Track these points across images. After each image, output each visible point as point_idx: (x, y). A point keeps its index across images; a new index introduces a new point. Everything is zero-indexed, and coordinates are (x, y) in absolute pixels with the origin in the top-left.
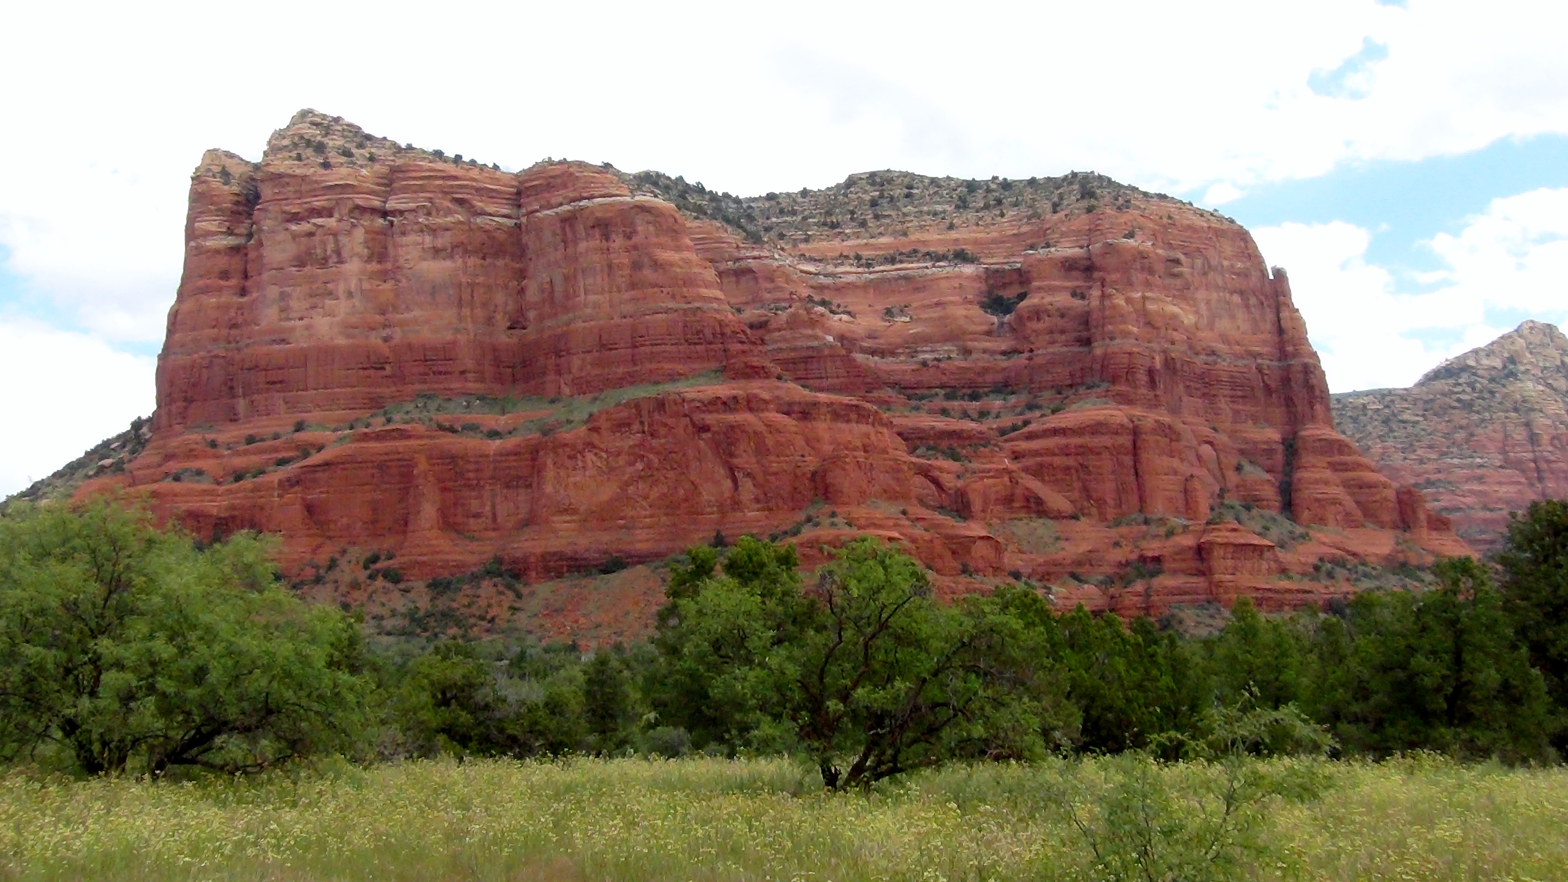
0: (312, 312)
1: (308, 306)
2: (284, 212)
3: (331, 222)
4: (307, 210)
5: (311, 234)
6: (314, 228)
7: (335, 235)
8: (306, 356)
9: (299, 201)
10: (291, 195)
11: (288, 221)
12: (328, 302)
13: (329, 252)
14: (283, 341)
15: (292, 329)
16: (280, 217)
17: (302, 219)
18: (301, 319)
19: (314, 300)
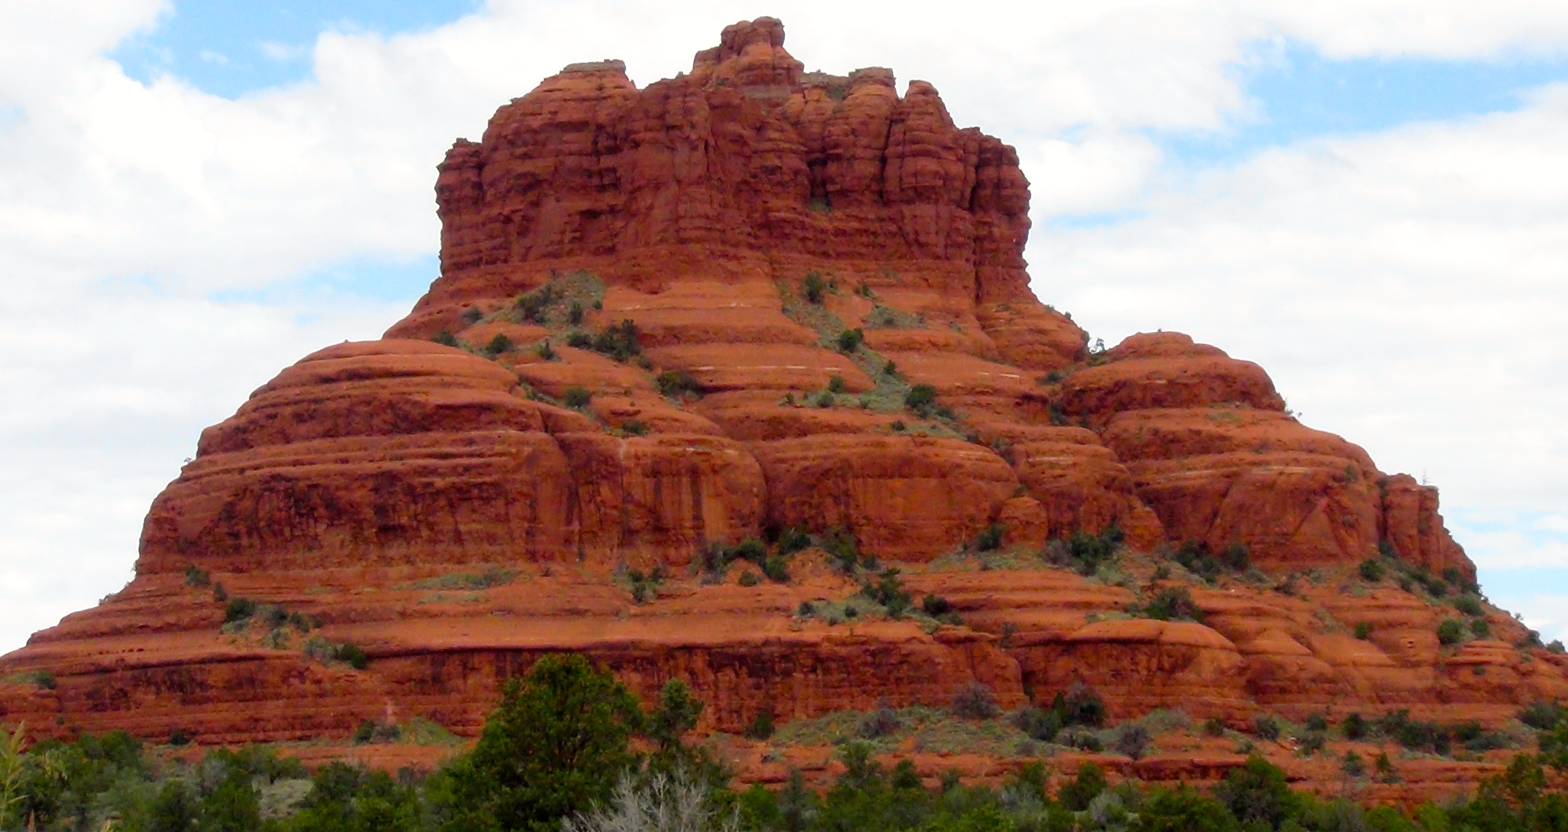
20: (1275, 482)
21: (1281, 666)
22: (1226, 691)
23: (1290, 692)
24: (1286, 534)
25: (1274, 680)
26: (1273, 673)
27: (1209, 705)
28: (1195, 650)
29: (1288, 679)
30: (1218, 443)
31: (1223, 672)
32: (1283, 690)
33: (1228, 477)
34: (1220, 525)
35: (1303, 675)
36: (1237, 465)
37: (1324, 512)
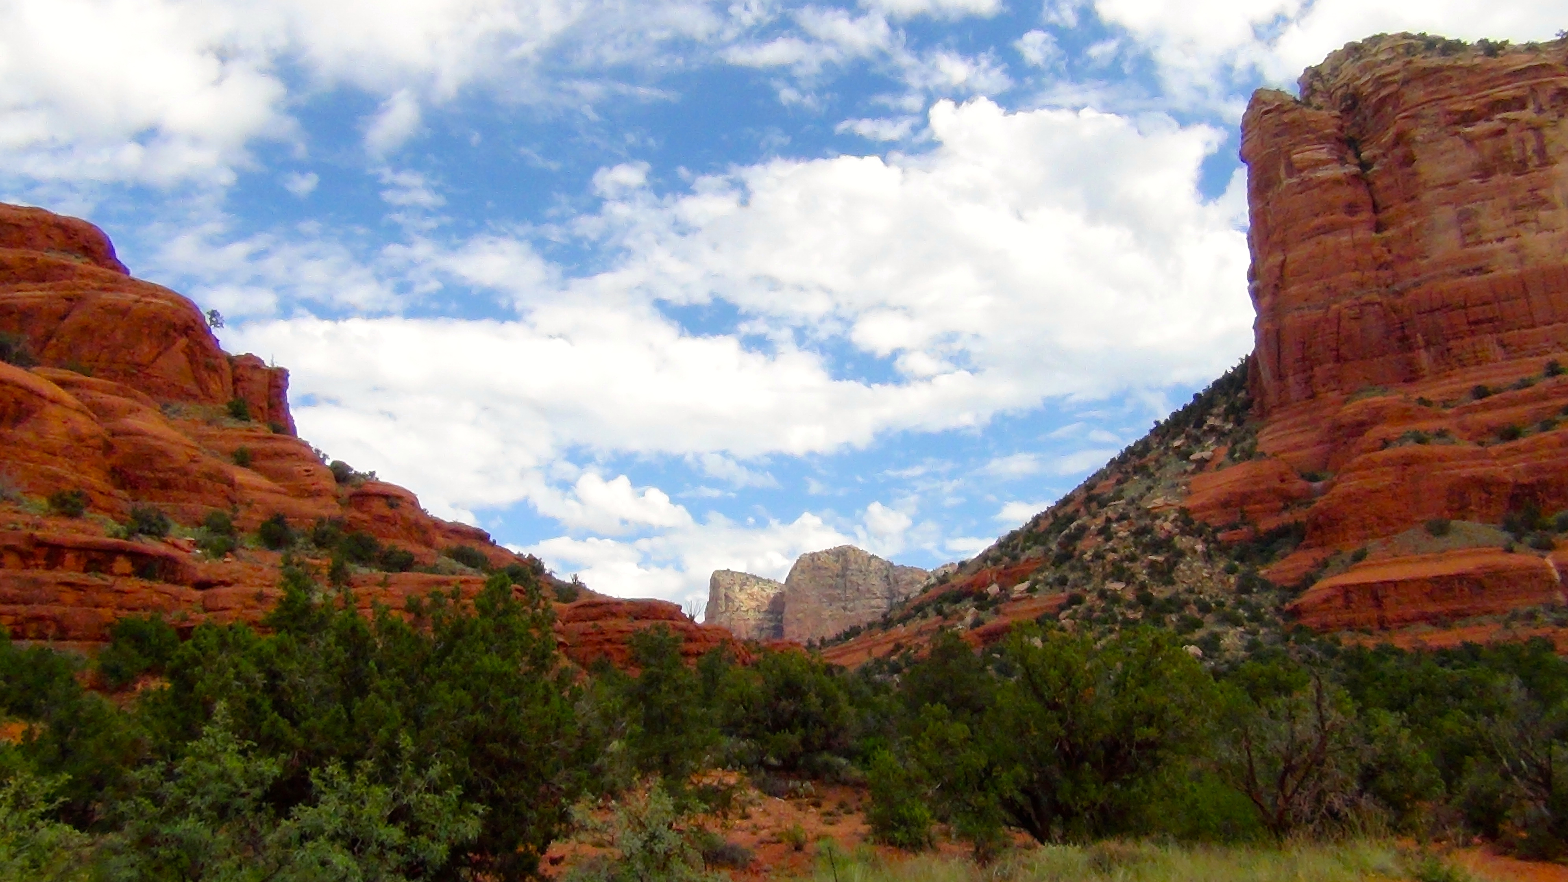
0: (1520, 229)
1: (1511, 221)
2: (1450, 113)
3: (1528, 114)
4: (1485, 106)
5: (1501, 132)
6: (1503, 126)
7: (1536, 129)
8: (1524, 285)
9: (1469, 97)
10: (1457, 92)
11: (1456, 123)
12: (1544, 215)
13: (1529, 153)
14: (1479, 270)
15: (1491, 254)
16: (1442, 121)
17: (1478, 118)
18: (1501, 240)
19: (1521, 213)
20: (130, 308)
21: (163, 453)
22: (84, 466)
23: (177, 487)
24: (139, 365)
25: (153, 470)
26: (150, 460)
27: (58, 478)
28: (36, 401)
29: (173, 470)
30: (57, 272)
31: (80, 439)
32: (165, 485)
33: (70, 299)
34: (56, 346)
35: (195, 467)
36: (82, 289)
37: (183, 352)
